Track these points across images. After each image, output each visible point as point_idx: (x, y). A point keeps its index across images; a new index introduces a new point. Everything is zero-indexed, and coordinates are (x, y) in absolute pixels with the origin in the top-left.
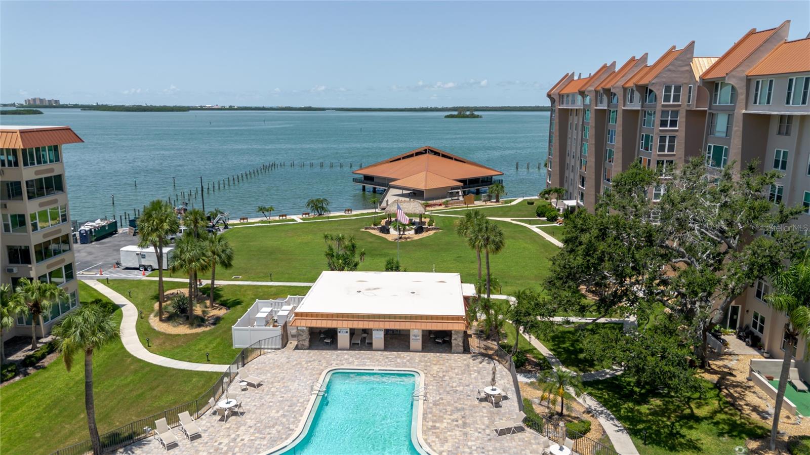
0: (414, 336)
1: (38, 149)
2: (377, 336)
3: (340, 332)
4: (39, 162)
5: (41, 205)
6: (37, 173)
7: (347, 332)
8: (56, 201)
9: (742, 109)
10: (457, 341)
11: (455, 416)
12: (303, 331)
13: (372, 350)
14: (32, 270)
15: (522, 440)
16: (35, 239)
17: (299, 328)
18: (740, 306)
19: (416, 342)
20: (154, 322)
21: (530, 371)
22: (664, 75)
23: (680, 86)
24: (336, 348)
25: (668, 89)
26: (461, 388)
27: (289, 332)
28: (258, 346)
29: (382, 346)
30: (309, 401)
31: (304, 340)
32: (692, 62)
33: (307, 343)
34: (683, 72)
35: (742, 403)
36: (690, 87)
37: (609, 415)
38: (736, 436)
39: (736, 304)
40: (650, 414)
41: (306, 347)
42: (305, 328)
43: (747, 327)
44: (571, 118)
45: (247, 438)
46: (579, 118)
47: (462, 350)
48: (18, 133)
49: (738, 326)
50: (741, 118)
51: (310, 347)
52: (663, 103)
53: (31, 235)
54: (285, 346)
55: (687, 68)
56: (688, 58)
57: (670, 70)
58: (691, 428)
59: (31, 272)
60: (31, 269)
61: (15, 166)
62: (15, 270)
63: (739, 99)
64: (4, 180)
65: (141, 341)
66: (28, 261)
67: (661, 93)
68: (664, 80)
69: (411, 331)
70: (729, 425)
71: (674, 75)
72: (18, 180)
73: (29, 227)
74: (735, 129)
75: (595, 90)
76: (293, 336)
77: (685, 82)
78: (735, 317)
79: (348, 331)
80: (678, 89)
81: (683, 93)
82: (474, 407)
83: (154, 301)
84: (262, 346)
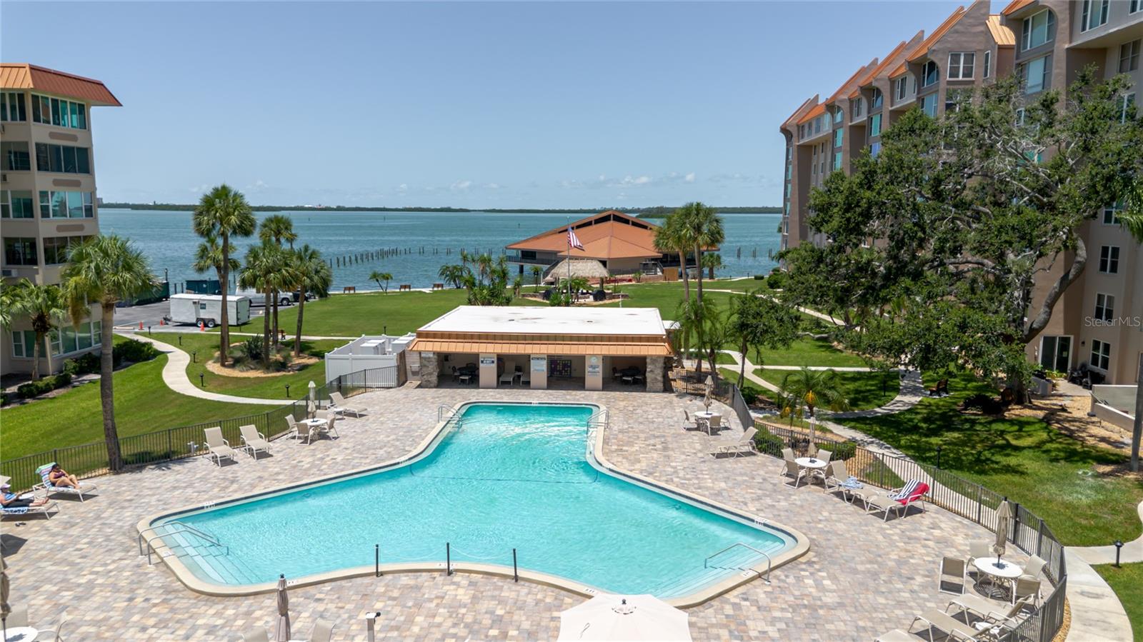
0: (591, 366)
1: (55, 102)
2: (537, 368)
3: (482, 362)
4: (57, 123)
5: (55, 183)
6: (52, 135)
7: (493, 362)
8: (78, 184)
9: (1065, 43)
10: (654, 374)
11: (652, 442)
12: (428, 359)
13: (530, 389)
14: (38, 274)
15: (754, 463)
16: (45, 229)
17: (423, 355)
18: (1072, 337)
19: (594, 376)
20: (213, 367)
21: (761, 408)
22: (949, 39)
23: (973, 55)
24: (478, 387)
25: (955, 58)
26: (661, 420)
27: (408, 367)
28: (362, 384)
29: (544, 382)
30: (434, 428)
31: (430, 374)
32: (988, 19)
33: (434, 379)
34: (976, 34)
35: (1084, 435)
36: (987, 55)
37: (883, 445)
38: (1077, 461)
39: (1065, 334)
40: (945, 444)
41: (432, 385)
42: (431, 355)
43: (1084, 366)
44: (814, 158)
45: (339, 458)
46: (826, 154)
47: (662, 388)
48: (28, 69)
49: (1069, 366)
50: (1063, 56)
51: (439, 386)
52: (948, 79)
53: (40, 222)
54: (403, 384)
55: (982, 28)
56: (984, 15)
57: (957, 32)
58: (1008, 455)
59: (37, 276)
60: (37, 272)
61: (21, 120)
62: (14, 273)
63: (1059, 27)
64: (5, 140)
65: (191, 382)
66: (34, 261)
67: (945, 65)
68: (949, 45)
69: (587, 357)
70: (1066, 452)
71: (964, 39)
72: (26, 140)
73: (37, 211)
74: (1055, 71)
75: (849, 99)
76: (415, 373)
77: (978, 48)
78: (1065, 354)
79: (495, 360)
80: (970, 57)
81: (977, 64)
82: (679, 435)
83: (213, 350)
84: (368, 384)
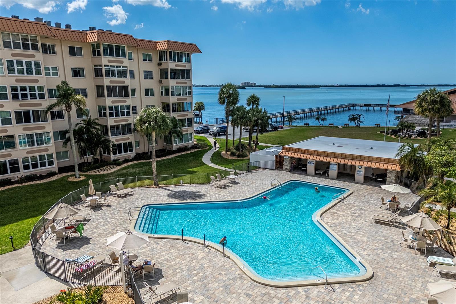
0: (359, 171)
1: (178, 53)
2: (333, 169)
3: (309, 163)
4: (178, 61)
5: (177, 83)
6: (176, 66)
8: (185, 83)
10: (390, 179)
13: (329, 179)
17: (284, 157)
19: (360, 176)
20: (223, 153)
24: (306, 174)
28: (259, 166)
29: (336, 177)
31: (287, 166)
41: (288, 171)
42: (288, 158)
48: (167, 42)
53: (171, 97)
61: (166, 61)
64: (162, 68)
69: (356, 167)
72: (167, 68)
73: (170, 93)
79: (315, 163)
84: (262, 166)
